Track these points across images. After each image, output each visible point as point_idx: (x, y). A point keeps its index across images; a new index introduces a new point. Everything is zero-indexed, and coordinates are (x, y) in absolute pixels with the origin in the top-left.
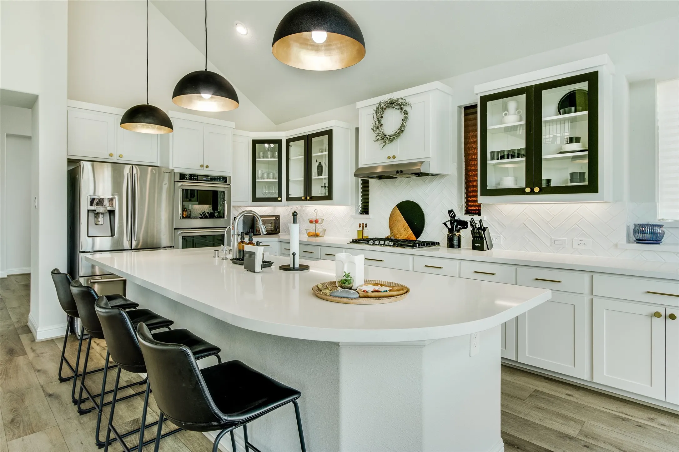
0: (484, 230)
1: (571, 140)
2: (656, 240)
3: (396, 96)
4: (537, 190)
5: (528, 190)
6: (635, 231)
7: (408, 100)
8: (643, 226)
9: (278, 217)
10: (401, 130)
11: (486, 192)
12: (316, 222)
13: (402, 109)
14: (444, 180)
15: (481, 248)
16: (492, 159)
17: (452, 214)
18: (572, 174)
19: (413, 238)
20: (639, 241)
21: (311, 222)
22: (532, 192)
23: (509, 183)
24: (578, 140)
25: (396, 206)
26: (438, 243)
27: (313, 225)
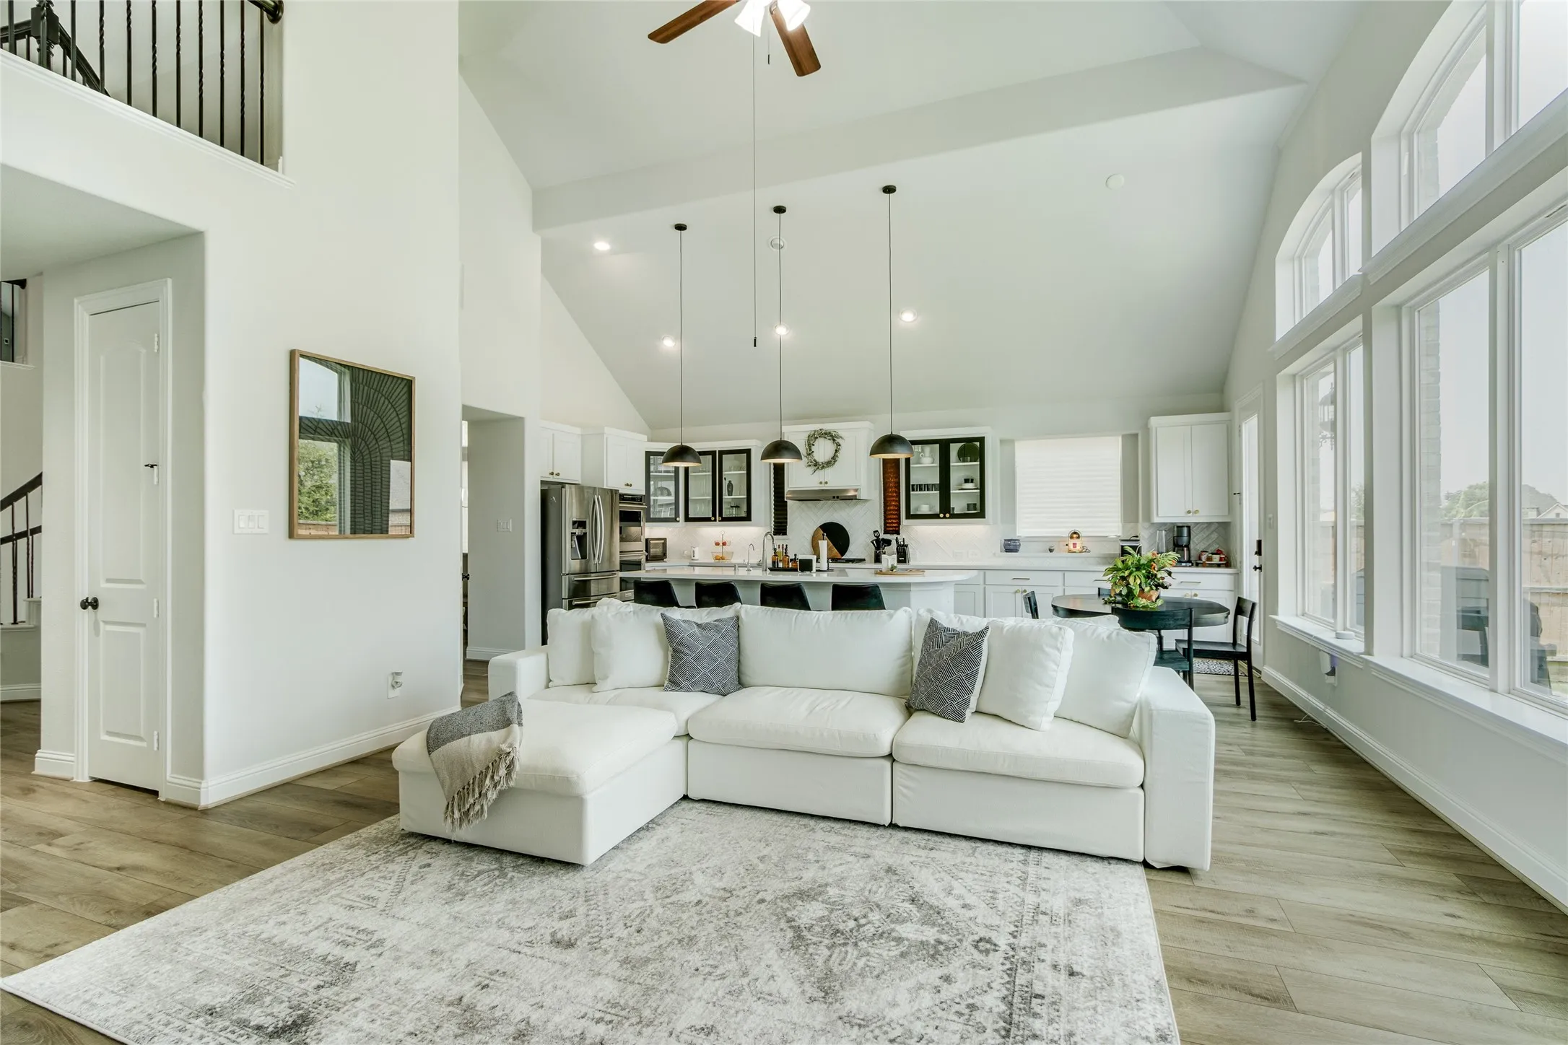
0: (907, 546)
1: (967, 481)
2: (1015, 550)
3: (828, 427)
4: (948, 515)
5: (942, 515)
6: (1005, 545)
7: (841, 433)
8: (1009, 540)
9: (665, 539)
10: (834, 458)
11: (909, 516)
12: (724, 544)
13: (834, 440)
14: (867, 504)
15: (904, 562)
16: (913, 490)
17: (877, 534)
18: (968, 505)
19: (839, 556)
20: (1008, 550)
21: (717, 544)
22: (945, 517)
23: (925, 509)
24: (972, 481)
25: (820, 527)
26: (864, 560)
27: (719, 548)
